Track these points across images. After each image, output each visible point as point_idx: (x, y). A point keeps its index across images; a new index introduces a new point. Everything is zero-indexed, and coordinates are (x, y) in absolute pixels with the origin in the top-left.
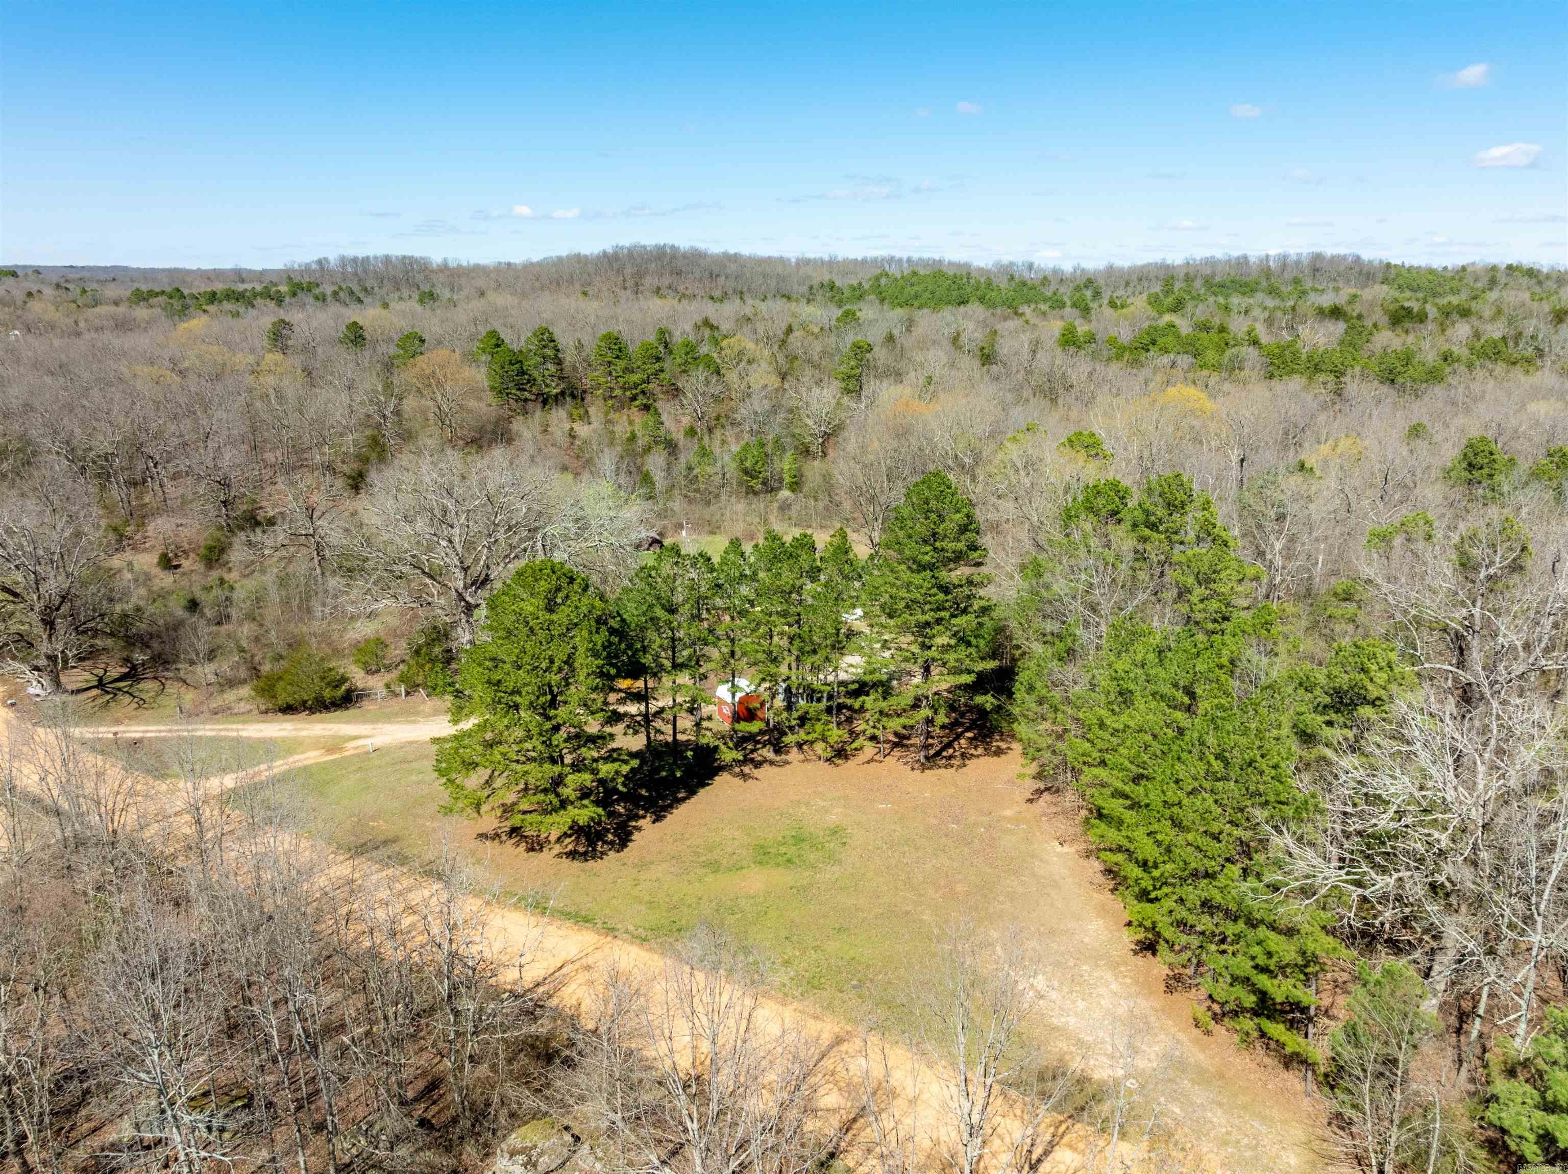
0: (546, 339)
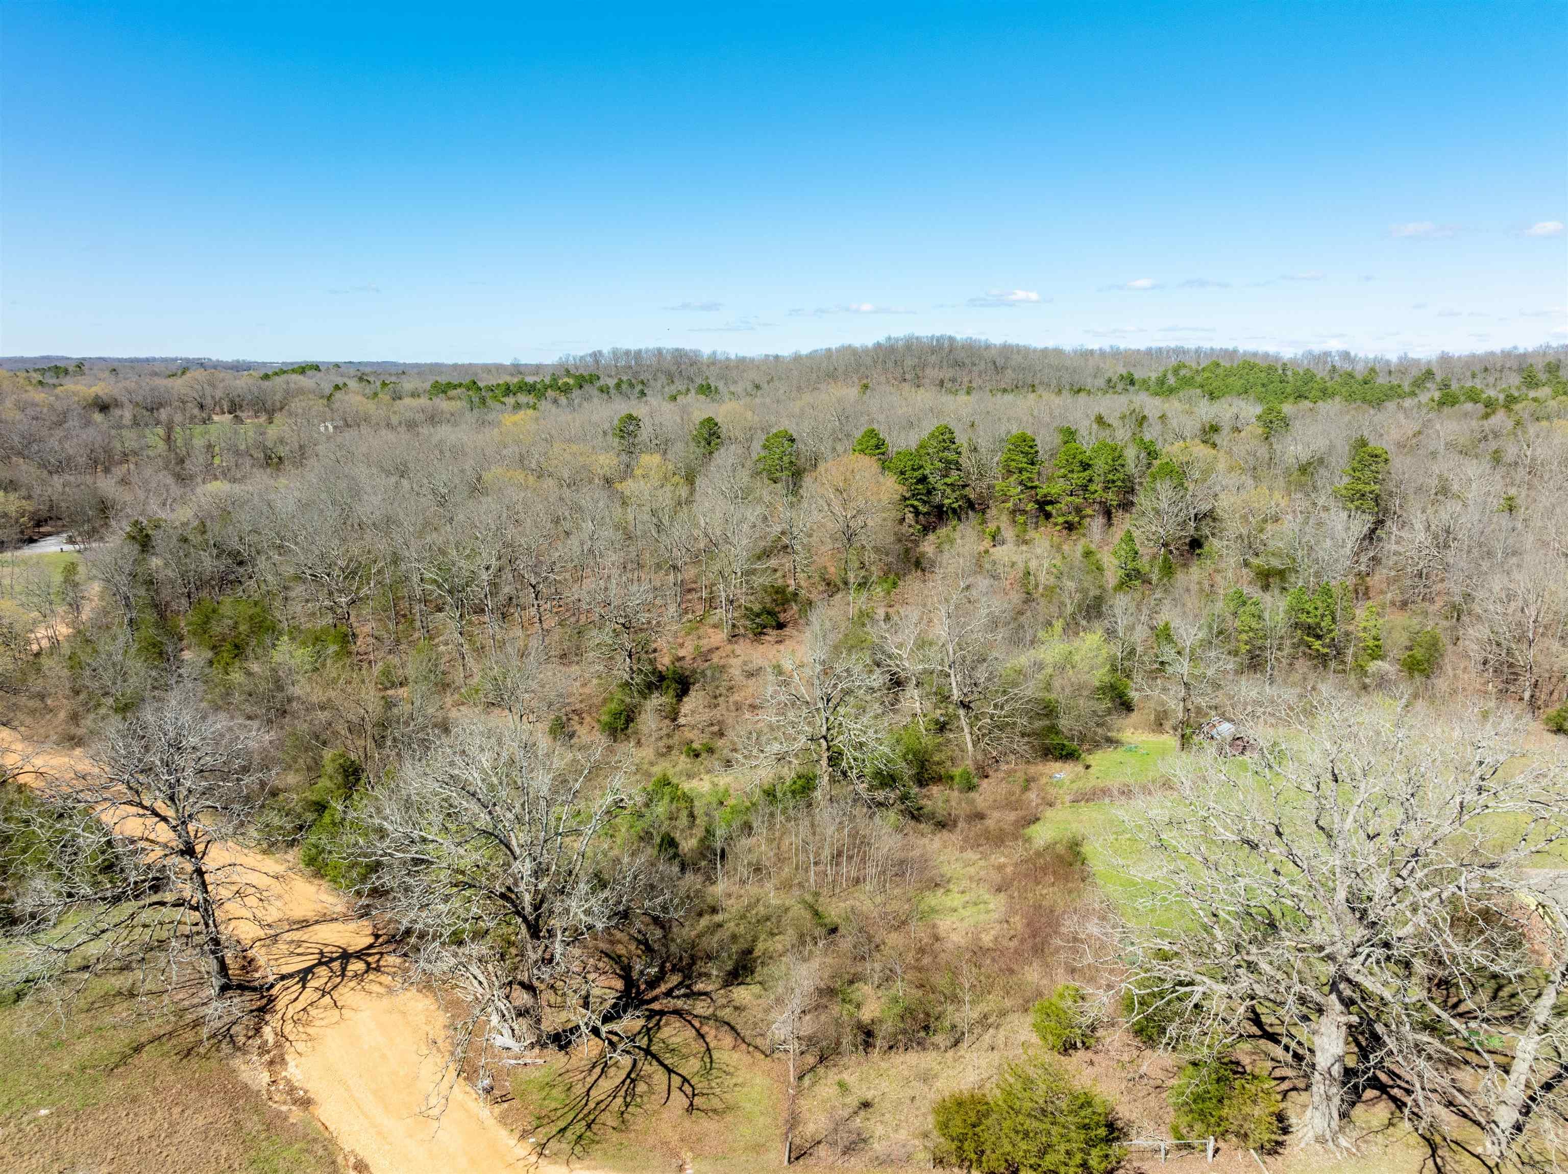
0: (946, 438)
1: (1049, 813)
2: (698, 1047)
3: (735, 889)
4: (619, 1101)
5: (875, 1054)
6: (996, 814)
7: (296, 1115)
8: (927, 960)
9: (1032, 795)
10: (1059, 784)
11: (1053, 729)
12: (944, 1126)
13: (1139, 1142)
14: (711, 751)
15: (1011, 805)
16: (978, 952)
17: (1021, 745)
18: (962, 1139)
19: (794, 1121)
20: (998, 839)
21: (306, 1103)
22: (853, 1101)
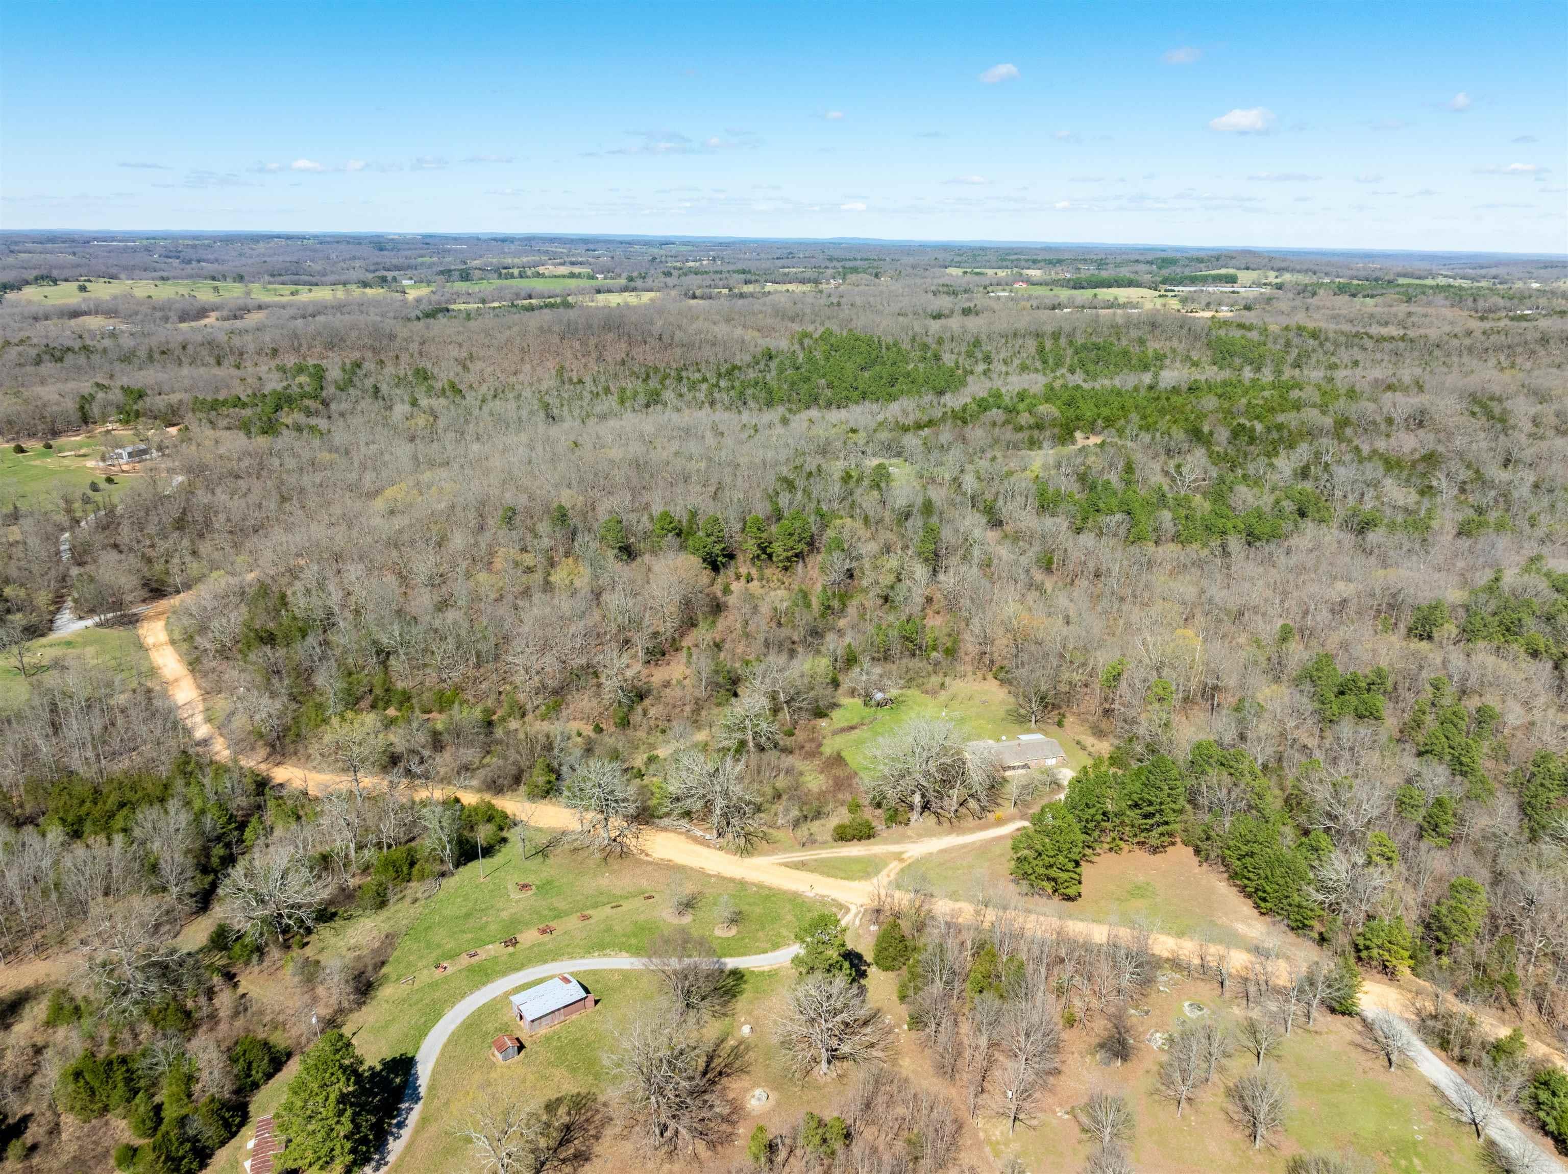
1: (826, 741)
4: (748, 845)
5: (810, 822)
6: (808, 745)
7: (671, 864)
8: (810, 797)
9: (817, 734)
10: (825, 728)
11: (816, 706)
13: (878, 829)
15: (811, 740)
16: (823, 793)
17: (807, 716)
19: (796, 839)
20: (812, 755)
22: (808, 833)
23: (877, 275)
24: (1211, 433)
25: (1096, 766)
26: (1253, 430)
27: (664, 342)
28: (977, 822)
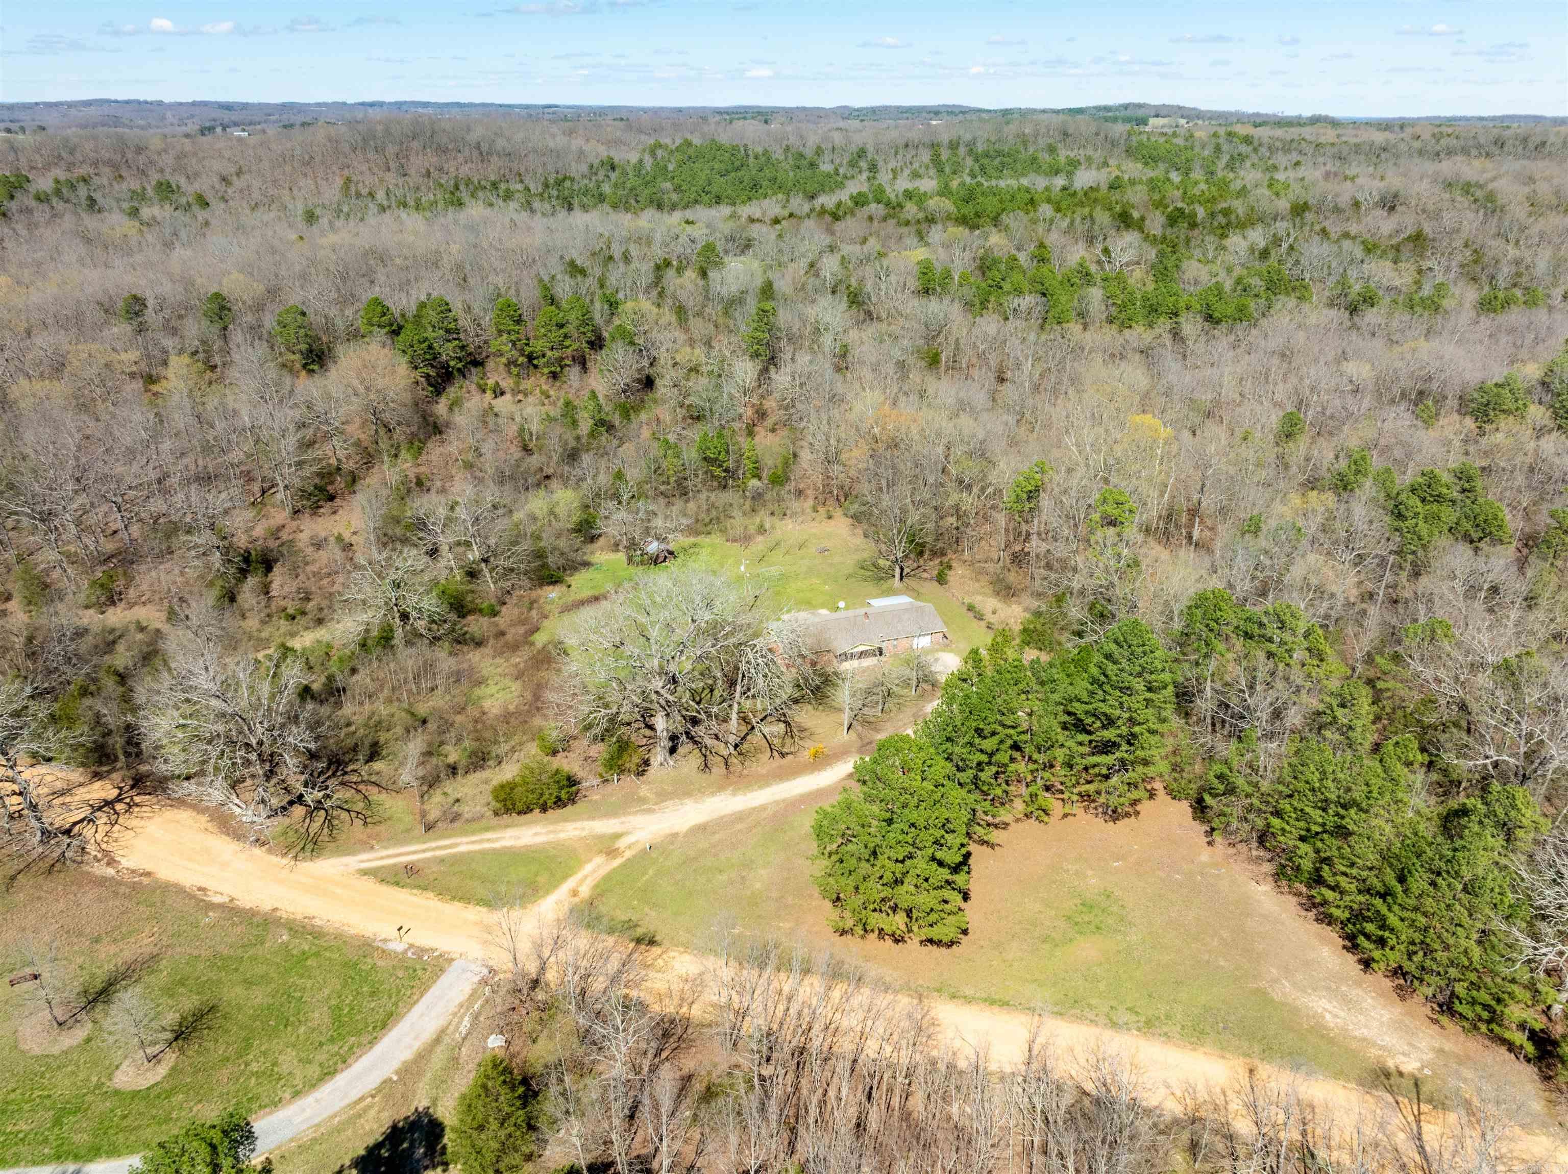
0: (443, 309)
1: (546, 623)
2: (359, 797)
3: (357, 709)
4: (326, 830)
5: (459, 778)
6: (513, 630)
7: (146, 880)
8: (479, 726)
9: (534, 613)
10: (552, 602)
11: (544, 566)
12: (496, 798)
13: (585, 784)
14: (304, 613)
15: (522, 622)
16: (506, 717)
17: (525, 582)
18: (505, 800)
19: (423, 814)
20: (514, 647)
21: (148, 874)
22: (451, 800)
23: (766, 122)
24: (1143, 219)
25: (994, 648)
26: (1194, 215)
27: (483, 153)
28: (778, 761)
